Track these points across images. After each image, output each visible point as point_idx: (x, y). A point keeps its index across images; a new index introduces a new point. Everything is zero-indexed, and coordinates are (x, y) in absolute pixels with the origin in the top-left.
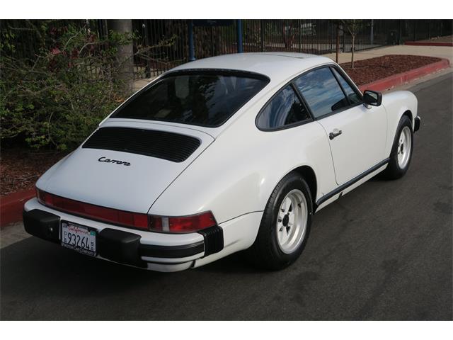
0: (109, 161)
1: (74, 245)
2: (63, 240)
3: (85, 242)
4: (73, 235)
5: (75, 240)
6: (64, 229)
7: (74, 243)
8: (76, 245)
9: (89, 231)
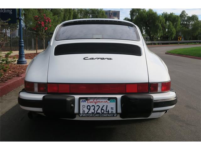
0: (93, 59)
2: (81, 112)
3: (104, 108)
4: (92, 106)
5: (94, 109)
6: (82, 104)
7: (93, 112)
8: (95, 113)
9: (109, 100)
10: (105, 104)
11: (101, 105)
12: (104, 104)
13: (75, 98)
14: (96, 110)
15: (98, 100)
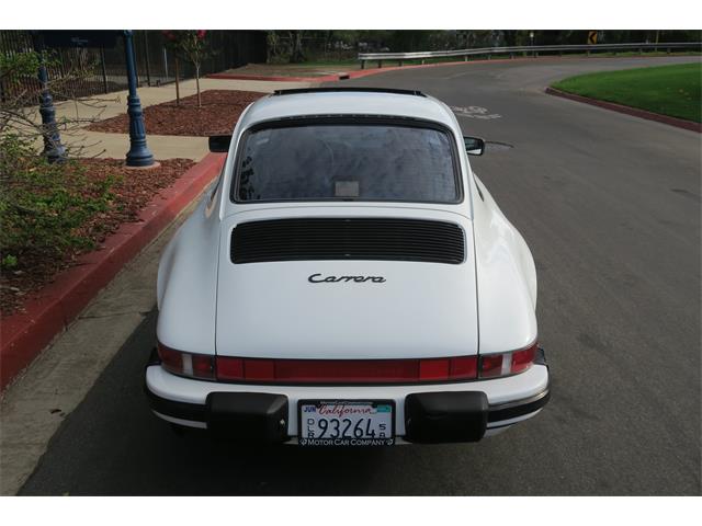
0: (333, 279)
1: (333, 438)
2: (305, 434)
3: (363, 426)
4: (332, 421)
5: (336, 428)
6: (306, 416)
7: (335, 434)
8: (340, 436)
9: (374, 407)
10: (365, 417)
11: (354, 418)
12: (362, 416)
13: (287, 402)
14: (341, 429)
15: (346, 407)
